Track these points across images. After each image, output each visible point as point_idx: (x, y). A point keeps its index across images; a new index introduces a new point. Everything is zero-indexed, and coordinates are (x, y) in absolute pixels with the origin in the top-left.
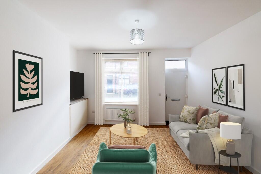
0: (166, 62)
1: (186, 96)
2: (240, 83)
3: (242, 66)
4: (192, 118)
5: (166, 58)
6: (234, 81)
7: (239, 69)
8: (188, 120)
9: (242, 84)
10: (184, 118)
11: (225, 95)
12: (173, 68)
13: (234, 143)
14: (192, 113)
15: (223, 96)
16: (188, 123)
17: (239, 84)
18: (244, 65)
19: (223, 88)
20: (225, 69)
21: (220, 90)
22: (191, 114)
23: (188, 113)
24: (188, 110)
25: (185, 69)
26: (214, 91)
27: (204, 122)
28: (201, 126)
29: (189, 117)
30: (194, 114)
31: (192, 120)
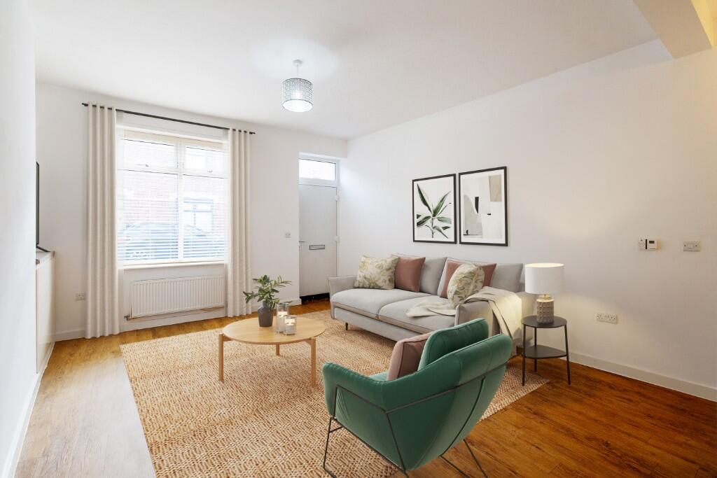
0: (302, 162)
1: (336, 238)
2: (495, 199)
3: (503, 170)
4: (387, 279)
5: (301, 153)
6: (477, 199)
7: (493, 176)
8: (380, 283)
9: (501, 201)
10: (369, 280)
11: (452, 226)
12: (311, 177)
13: (552, 300)
14: (388, 270)
15: (445, 228)
16: (380, 288)
17: (491, 201)
18: (505, 168)
19: (448, 212)
20: (452, 178)
21: (437, 216)
22: (385, 271)
23: (379, 270)
24: (376, 264)
25: (332, 181)
26: (416, 221)
27: (469, 280)
28: (464, 288)
29: (382, 278)
30: (391, 270)
31: (387, 282)
